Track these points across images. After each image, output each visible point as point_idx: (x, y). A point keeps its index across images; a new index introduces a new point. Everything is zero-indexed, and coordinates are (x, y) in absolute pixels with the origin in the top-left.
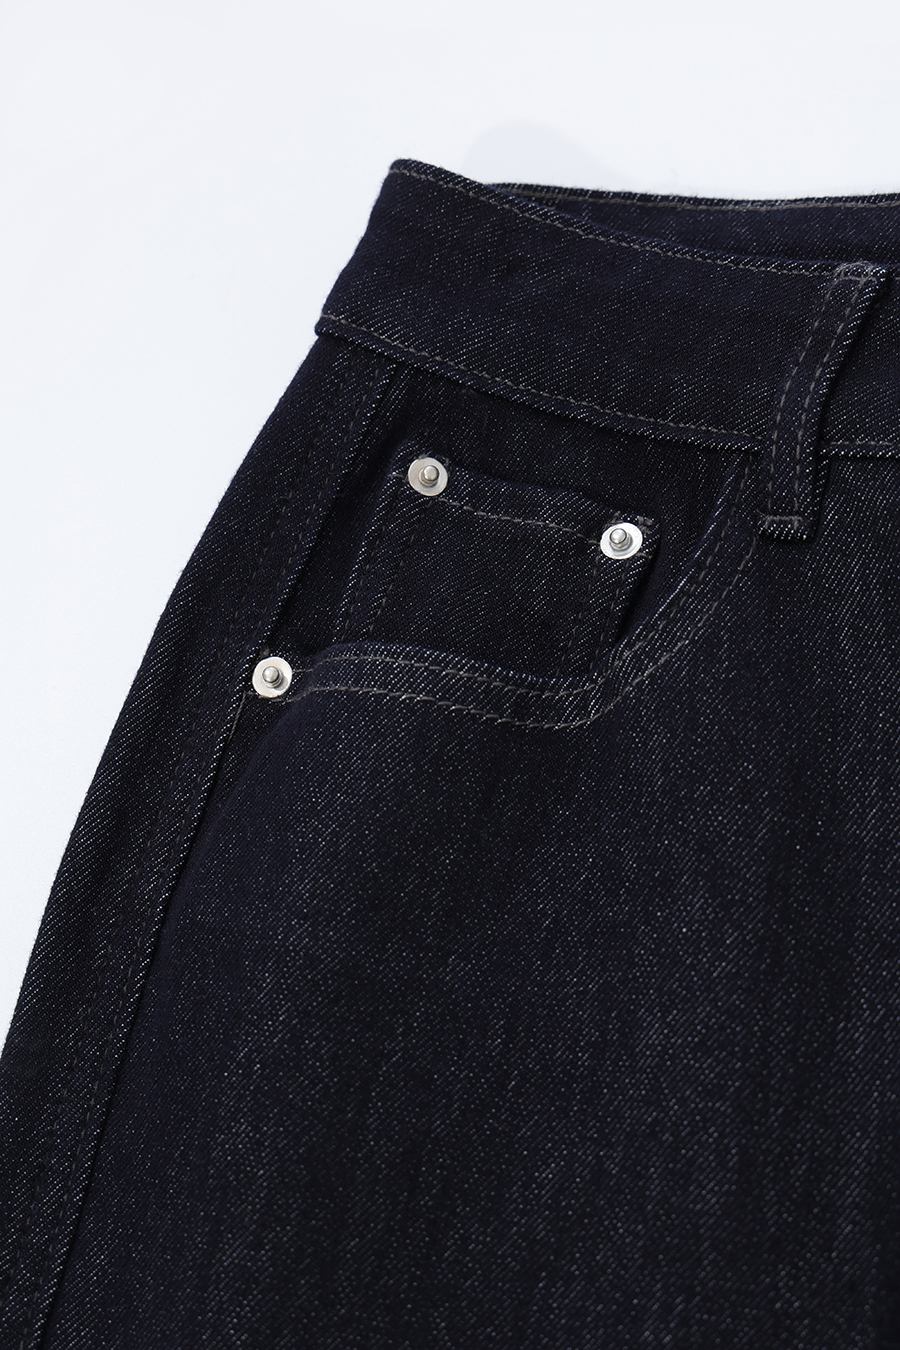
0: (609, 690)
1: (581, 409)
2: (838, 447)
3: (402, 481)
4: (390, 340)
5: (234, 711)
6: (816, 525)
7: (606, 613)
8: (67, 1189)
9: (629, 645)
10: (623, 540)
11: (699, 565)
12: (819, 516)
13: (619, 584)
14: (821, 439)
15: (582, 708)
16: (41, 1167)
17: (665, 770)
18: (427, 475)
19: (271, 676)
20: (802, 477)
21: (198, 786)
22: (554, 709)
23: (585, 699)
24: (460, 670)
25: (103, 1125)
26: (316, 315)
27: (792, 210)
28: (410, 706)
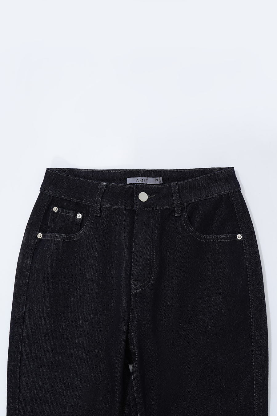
0: (80, 235)
1: (73, 200)
2: (103, 206)
3: (53, 211)
4: (49, 193)
5: (36, 241)
6: (101, 215)
7: (78, 225)
8: (24, 299)
9: (81, 231)
10: (79, 216)
11: (88, 221)
12: (101, 214)
13: (80, 222)
14: (101, 205)
15: (77, 238)
16: (21, 297)
17: (86, 245)
18: (55, 209)
19: (40, 236)
20: (99, 209)
21: (33, 250)
22: (74, 238)
23: (77, 236)
24: (63, 236)
25: (27, 291)
26: (40, 189)
27: (96, 171)
28: (58, 241)
